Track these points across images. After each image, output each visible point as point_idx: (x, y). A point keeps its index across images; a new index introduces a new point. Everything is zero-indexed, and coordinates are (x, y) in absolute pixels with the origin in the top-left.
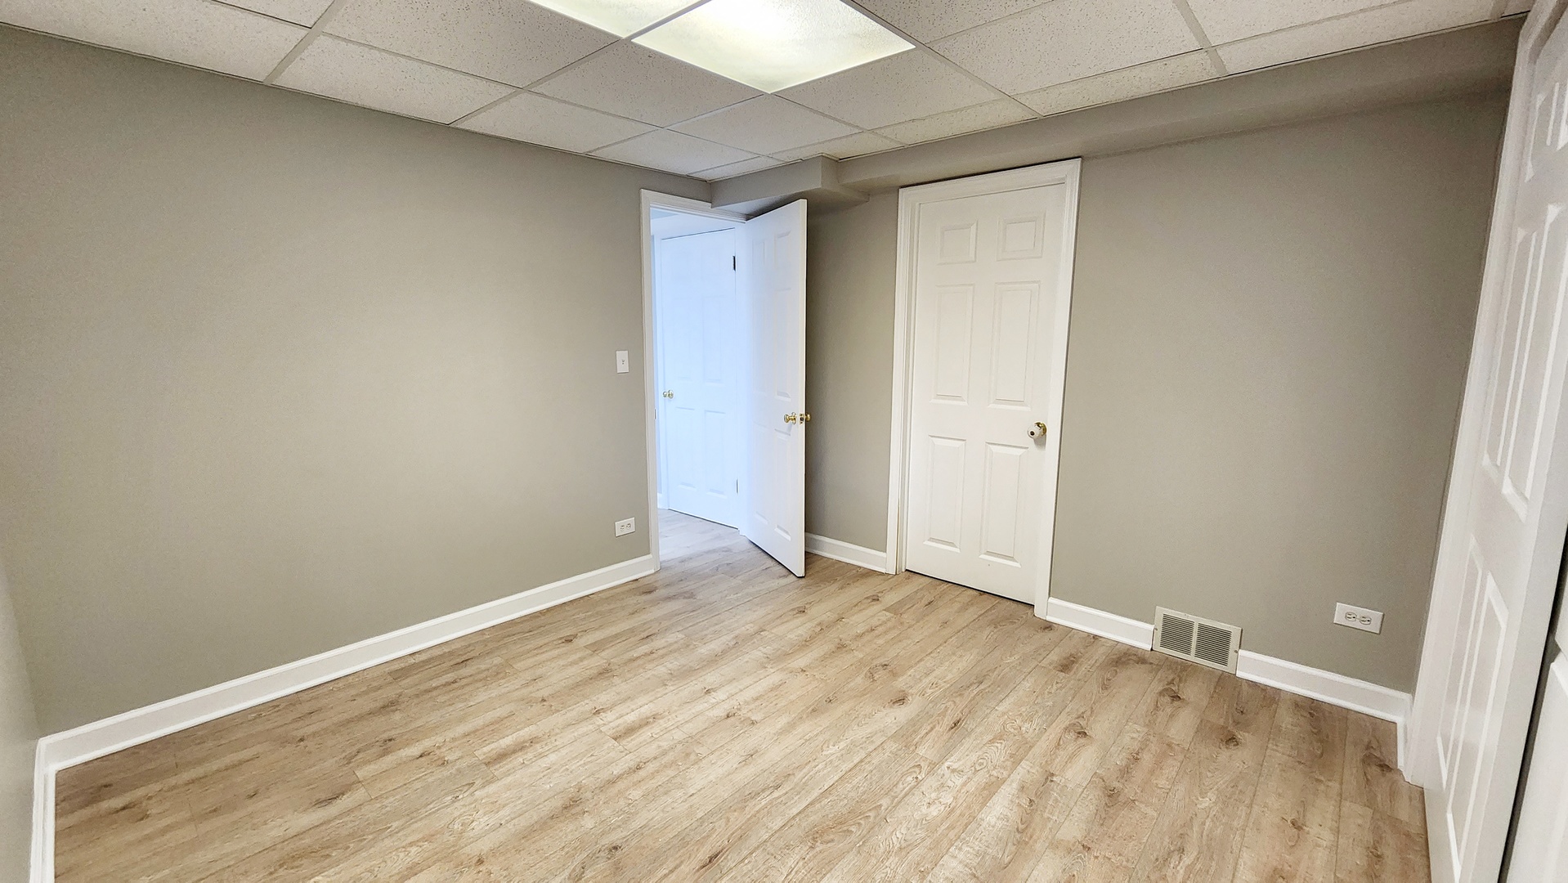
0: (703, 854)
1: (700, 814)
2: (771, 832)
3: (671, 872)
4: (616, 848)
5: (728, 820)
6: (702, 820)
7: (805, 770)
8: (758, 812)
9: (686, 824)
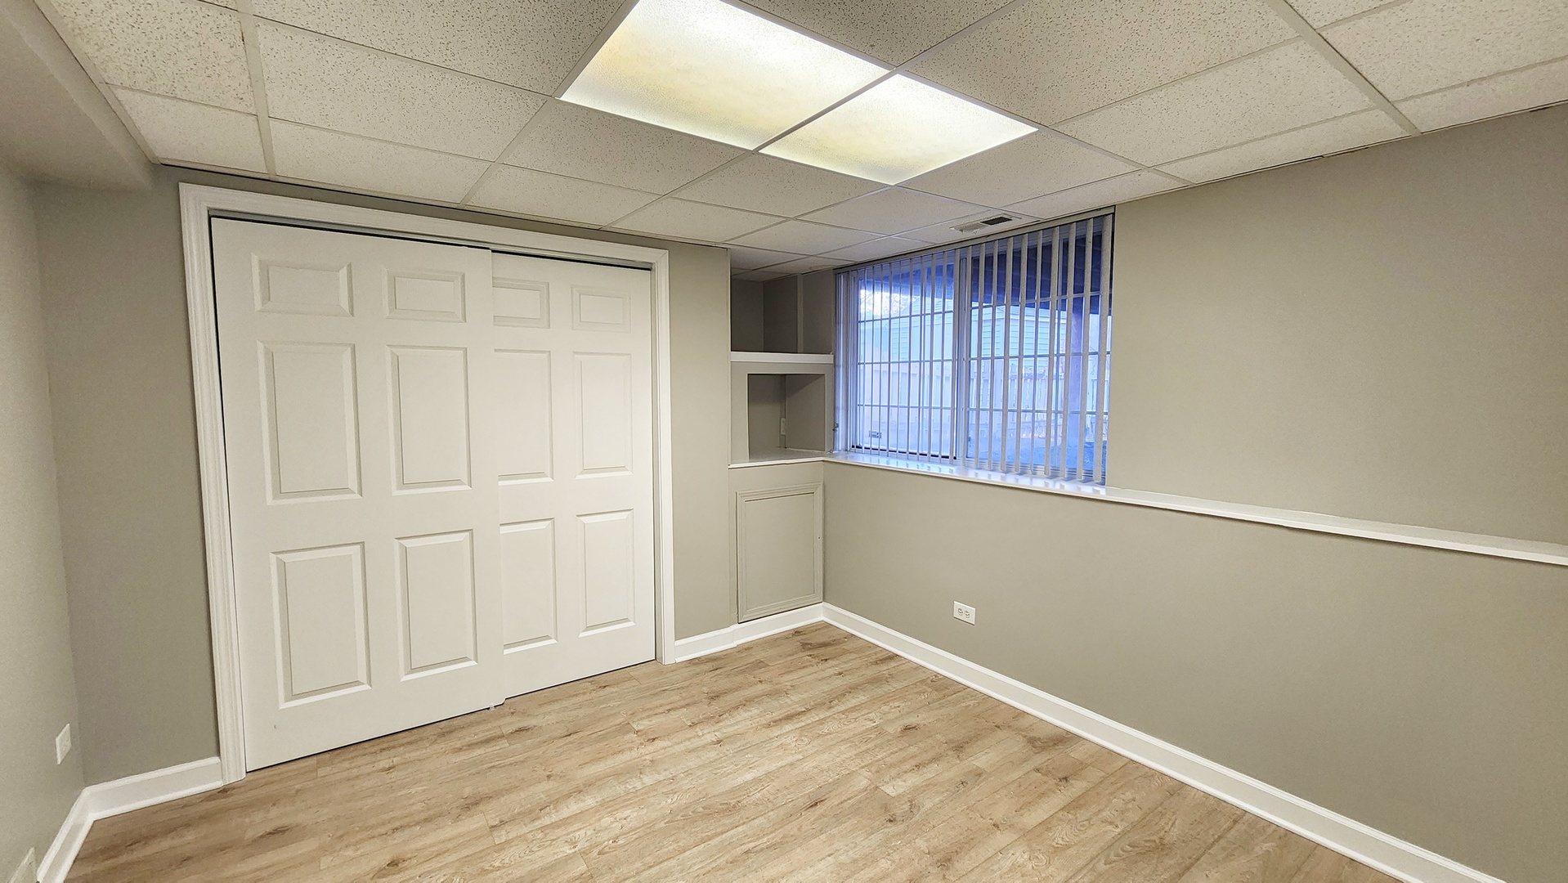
0: (820, 809)
1: (823, 837)
2: (766, 816)
3: (845, 801)
4: (890, 821)
5: (799, 829)
6: (822, 831)
7: (714, 865)
8: (772, 832)
9: (835, 831)
